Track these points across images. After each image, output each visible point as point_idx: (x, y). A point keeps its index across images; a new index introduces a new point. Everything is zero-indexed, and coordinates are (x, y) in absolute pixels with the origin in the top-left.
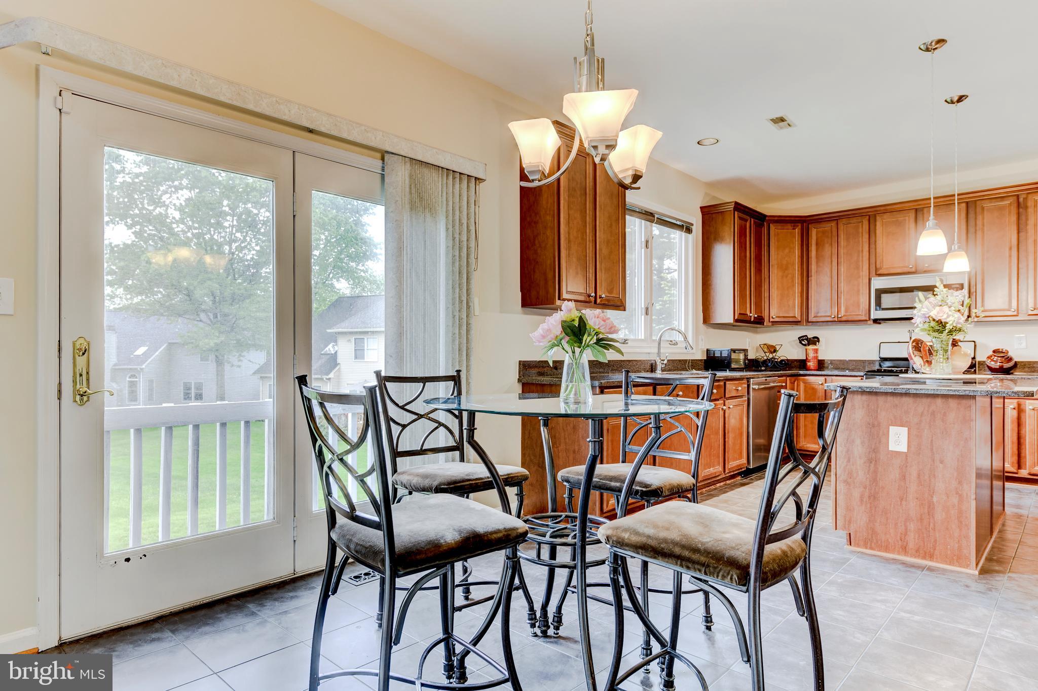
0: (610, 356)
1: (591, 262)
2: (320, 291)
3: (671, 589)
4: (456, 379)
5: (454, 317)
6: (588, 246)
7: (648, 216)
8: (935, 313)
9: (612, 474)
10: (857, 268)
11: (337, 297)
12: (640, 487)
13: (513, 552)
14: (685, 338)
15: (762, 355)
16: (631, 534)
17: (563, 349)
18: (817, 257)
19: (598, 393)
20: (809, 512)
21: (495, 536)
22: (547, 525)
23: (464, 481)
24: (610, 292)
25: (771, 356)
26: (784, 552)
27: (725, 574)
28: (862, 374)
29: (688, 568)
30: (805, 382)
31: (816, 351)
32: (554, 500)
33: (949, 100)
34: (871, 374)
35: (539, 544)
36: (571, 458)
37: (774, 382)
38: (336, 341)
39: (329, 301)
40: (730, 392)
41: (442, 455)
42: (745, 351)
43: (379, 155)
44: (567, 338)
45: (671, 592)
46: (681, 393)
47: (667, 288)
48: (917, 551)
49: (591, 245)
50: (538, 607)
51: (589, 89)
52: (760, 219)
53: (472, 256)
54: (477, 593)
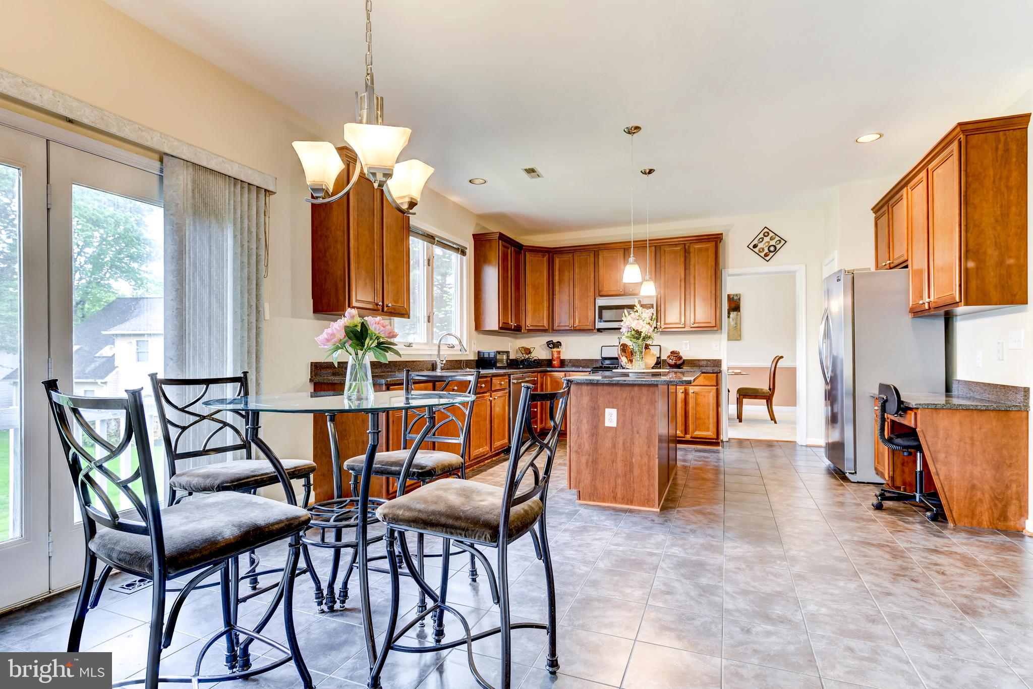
0: (390, 357)
1: (378, 275)
2: (93, 291)
3: (441, 552)
4: (242, 380)
5: (242, 320)
6: (376, 261)
7: (430, 238)
8: (635, 325)
9: (393, 460)
10: (587, 290)
11: (115, 298)
12: (417, 469)
13: (295, 539)
14: (460, 342)
15: (521, 356)
16: (405, 510)
17: (347, 351)
18: (560, 280)
19: (384, 389)
20: (544, 478)
21: (277, 526)
22: (332, 511)
23: (248, 478)
24: (396, 301)
25: (527, 357)
26: (526, 511)
27: (481, 535)
28: (589, 370)
29: (452, 533)
30: (551, 377)
31: (559, 353)
32: (340, 488)
33: (643, 171)
34: (596, 370)
35: (323, 529)
36: (360, 448)
37: (528, 377)
38: (113, 343)
39: (105, 302)
40: (495, 386)
41: (229, 454)
42: (508, 353)
43: (157, 156)
44: (350, 342)
45: (441, 556)
46: (456, 388)
47: (448, 300)
48: (623, 499)
49: (378, 259)
50: (324, 586)
51: (369, 122)
52: (518, 249)
53: (262, 263)
54: (263, 582)
